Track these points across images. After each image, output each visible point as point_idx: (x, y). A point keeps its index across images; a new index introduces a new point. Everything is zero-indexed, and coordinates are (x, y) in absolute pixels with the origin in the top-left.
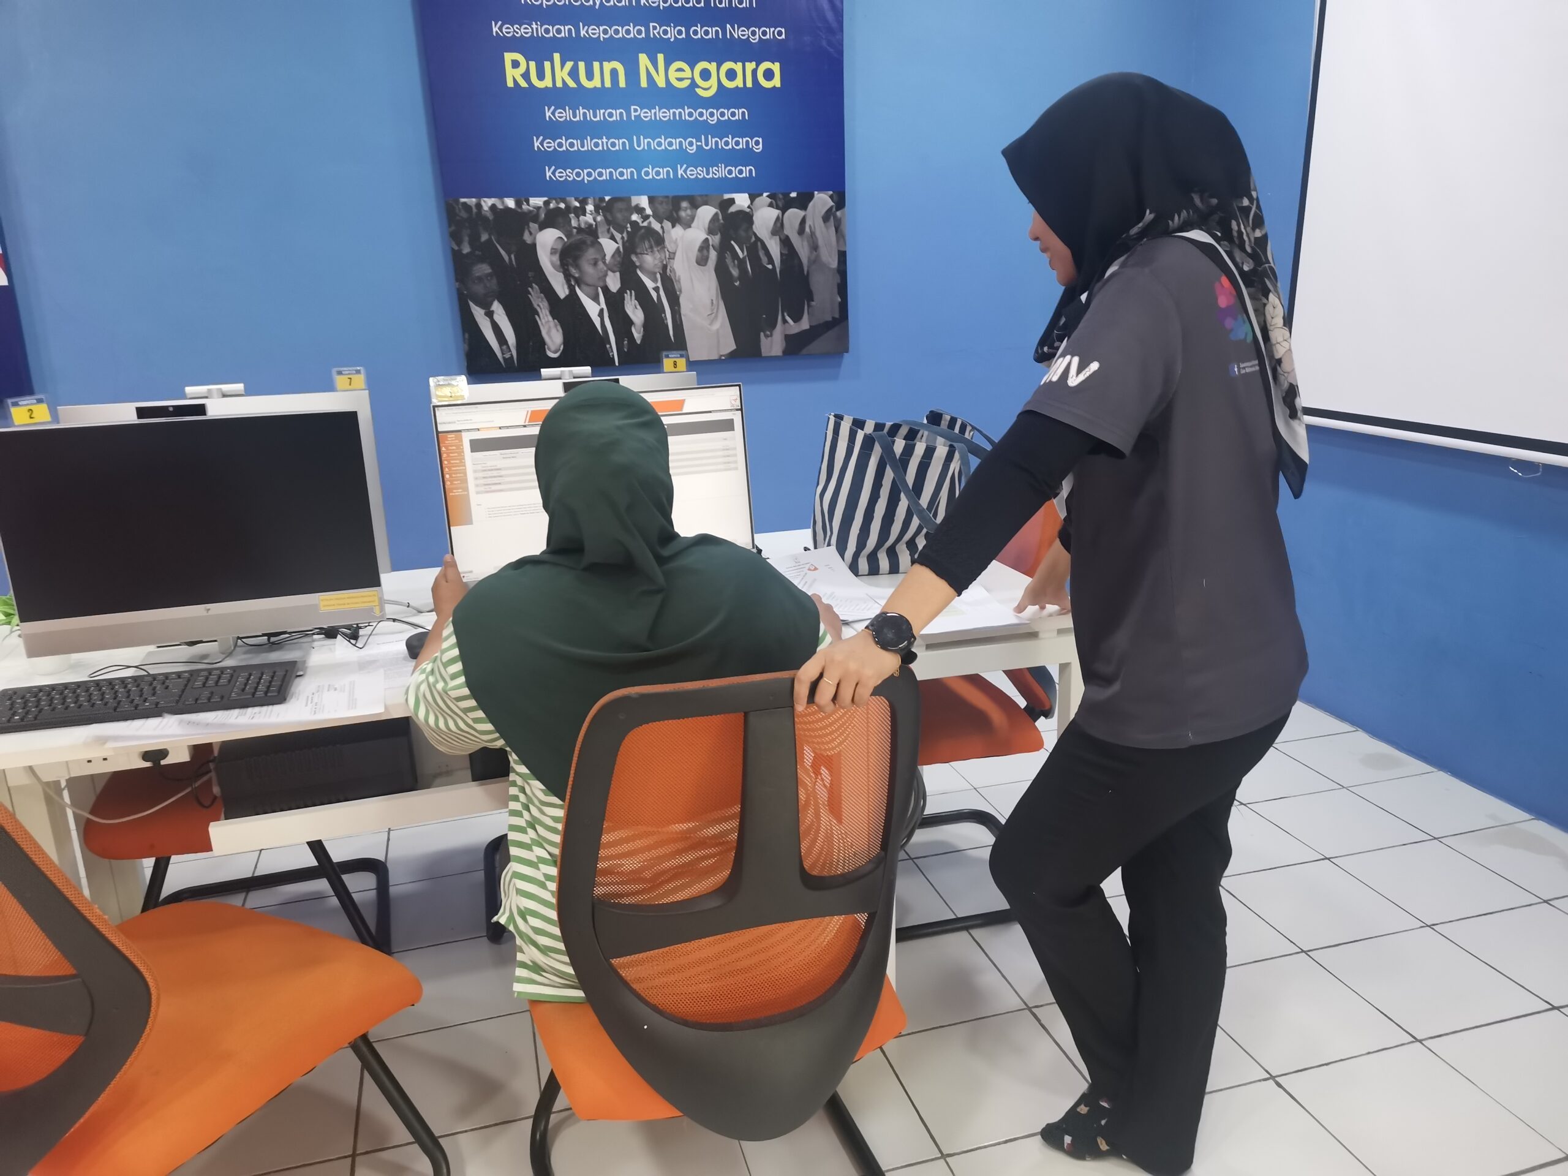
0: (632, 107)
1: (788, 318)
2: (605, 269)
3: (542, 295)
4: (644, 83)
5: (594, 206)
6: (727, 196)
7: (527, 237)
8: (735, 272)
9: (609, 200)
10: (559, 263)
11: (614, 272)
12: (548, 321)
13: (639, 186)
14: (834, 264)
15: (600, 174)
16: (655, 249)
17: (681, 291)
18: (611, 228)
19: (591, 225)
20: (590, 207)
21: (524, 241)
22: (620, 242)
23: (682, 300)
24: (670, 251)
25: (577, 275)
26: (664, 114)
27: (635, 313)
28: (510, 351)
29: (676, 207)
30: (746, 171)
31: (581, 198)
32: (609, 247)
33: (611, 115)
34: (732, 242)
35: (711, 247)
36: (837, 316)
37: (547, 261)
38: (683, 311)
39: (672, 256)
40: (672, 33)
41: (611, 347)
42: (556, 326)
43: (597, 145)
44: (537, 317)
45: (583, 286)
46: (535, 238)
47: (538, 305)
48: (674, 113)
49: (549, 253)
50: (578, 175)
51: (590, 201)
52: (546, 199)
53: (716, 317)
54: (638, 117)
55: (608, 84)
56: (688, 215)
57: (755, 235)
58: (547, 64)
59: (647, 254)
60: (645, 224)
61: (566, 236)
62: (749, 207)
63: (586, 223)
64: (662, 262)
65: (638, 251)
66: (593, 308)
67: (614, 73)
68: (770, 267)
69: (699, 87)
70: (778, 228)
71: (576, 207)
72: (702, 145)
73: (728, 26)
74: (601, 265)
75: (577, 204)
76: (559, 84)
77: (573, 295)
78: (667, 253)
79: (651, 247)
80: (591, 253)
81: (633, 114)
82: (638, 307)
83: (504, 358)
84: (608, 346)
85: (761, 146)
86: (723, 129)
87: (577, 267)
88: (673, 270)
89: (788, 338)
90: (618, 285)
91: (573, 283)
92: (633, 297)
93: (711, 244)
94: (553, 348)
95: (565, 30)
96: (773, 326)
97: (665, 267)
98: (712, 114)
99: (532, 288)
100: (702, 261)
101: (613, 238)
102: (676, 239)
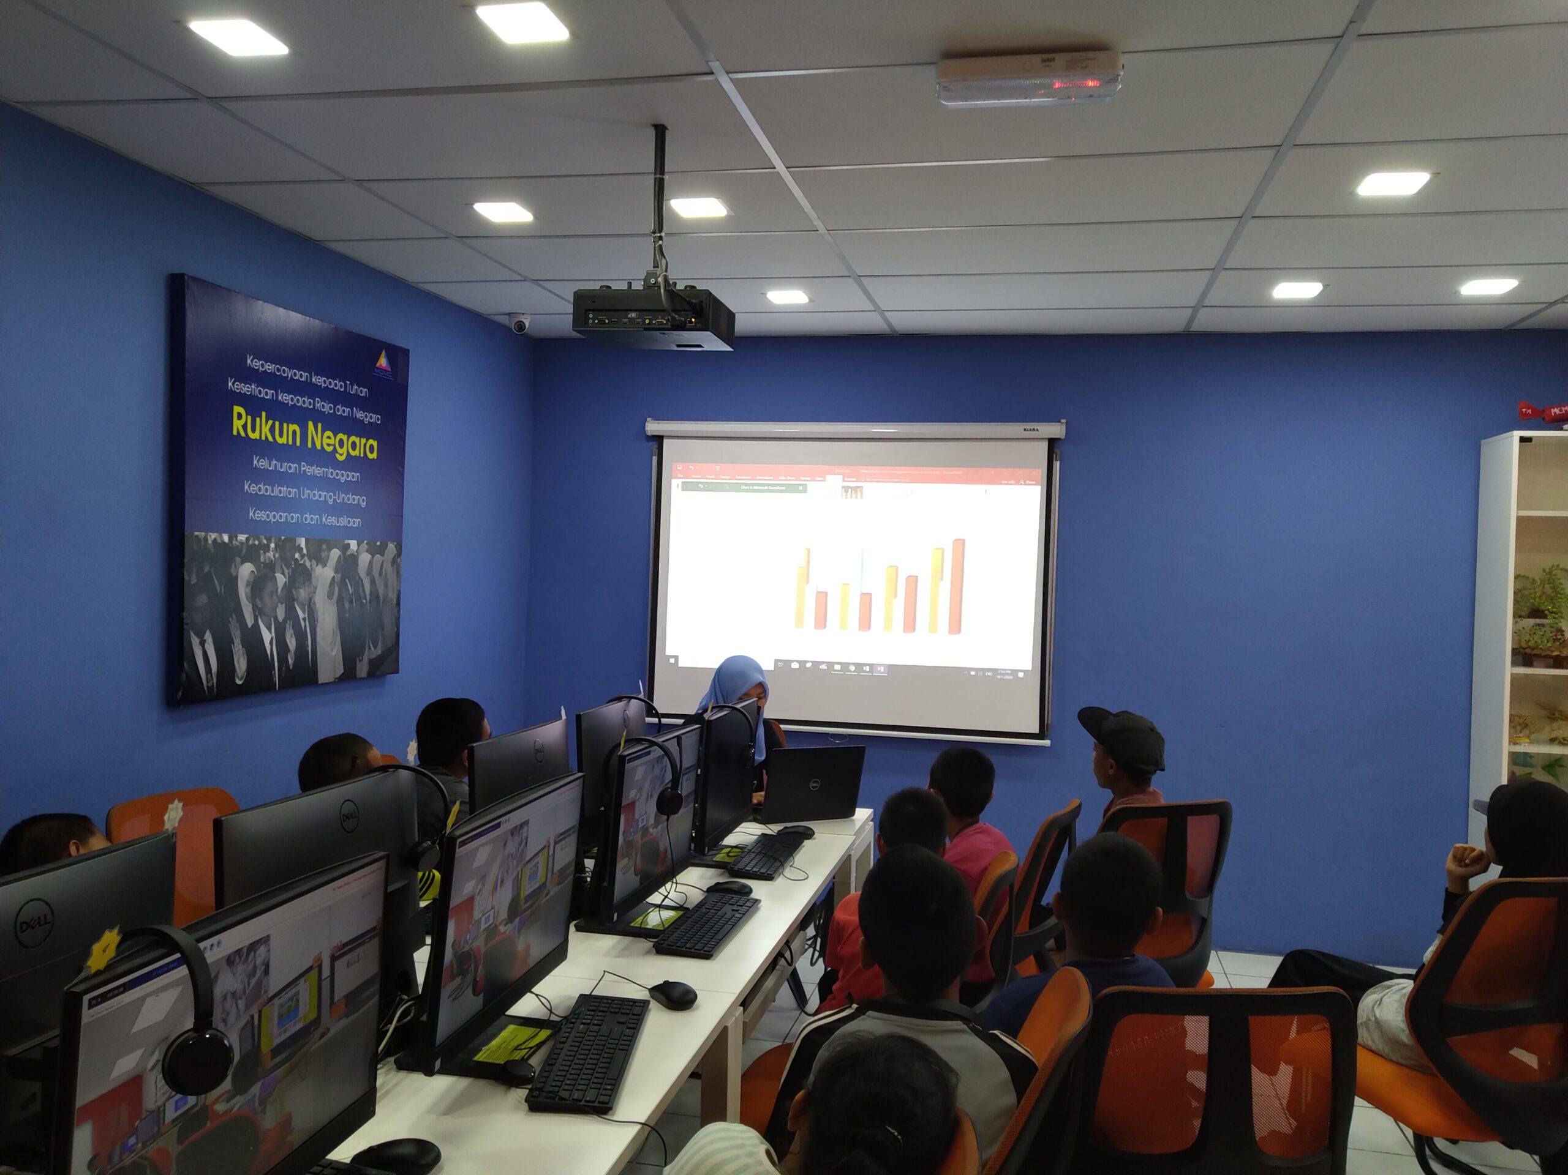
0: (303, 463)
1: (371, 645)
2: (277, 600)
3: (238, 624)
4: (310, 446)
5: (276, 546)
6: (346, 542)
7: (233, 570)
8: (347, 606)
9: (284, 539)
10: (250, 595)
11: (282, 604)
12: (239, 650)
13: (301, 529)
14: (395, 602)
15: (281, 517)
16: (306, 584)
17: (317, 622)
18: (283, 566)
19: (272, 561)
20: (272, 545)
21: (231, 574)
22: (287, 576)
23: (318, 629)
24: (315, 586)
25: (260, 606)
26: (317, 471)
27: (292, 643)
28: (212, 679)
29: (320, 550)
30: (356, 522)
31: (267, 537)
32: (281, 579)
33: (290, 468)
34: (347, 580)
35: (336, 584)
36: (394, 643)
37: (243, 591)
38: (317, 640)
39: (315, 593)
40: (327, 408)
41: (275, 673)
42: (243, 654)
43: (280, 493)
44: (232, 645)
45: (263, 616)
46: (238, 570)
47: (234, 634)
48: (324, 471)
49: (245, 585)
50: (268, 516)
51: (273, 541)
52: (246, 536)
53: (335, 644)
54: (305, 471)
55: (290, 443)
56: (325, 556)
57: (358, 574)
58: (258, 420)
59: (301, 588)
60: (302, 562)
61: (257, 570)
62: (357, 552)
63: (269, 558)
64: (309, 595)
65: (297, 585)
66: (267, 636)
67: (294, 432)
68: (364, 601)
69: (337, 452)
70: (369, 572)
71: (265, 544)
72: (336, 499)
73: (355, 408)
74: (274, 595)
75: (265, 542)
76: (263, 438)
77: (256, 625)
78: (312, 588)
79: (304, 583)
80: (269, 587)
81: (302, 469)
82: (293, 636)
83: (208, 687)
84: (273, 672)
85: (365, 503)
86: (348, 487)
87: (261, 599)
88: (314, 603)
89: (371, 661)
90: (283, 616)
91: (257, 613)
92: (291, 628)
93: (336, 580)
94: (240, 675)
95: (271, 393)
96: (364, 653)
97: (310, 599)
98: (343, 475)
99: (232, 617)
100: (330, 596)
101: (283, 573)
102: (318, 576)
